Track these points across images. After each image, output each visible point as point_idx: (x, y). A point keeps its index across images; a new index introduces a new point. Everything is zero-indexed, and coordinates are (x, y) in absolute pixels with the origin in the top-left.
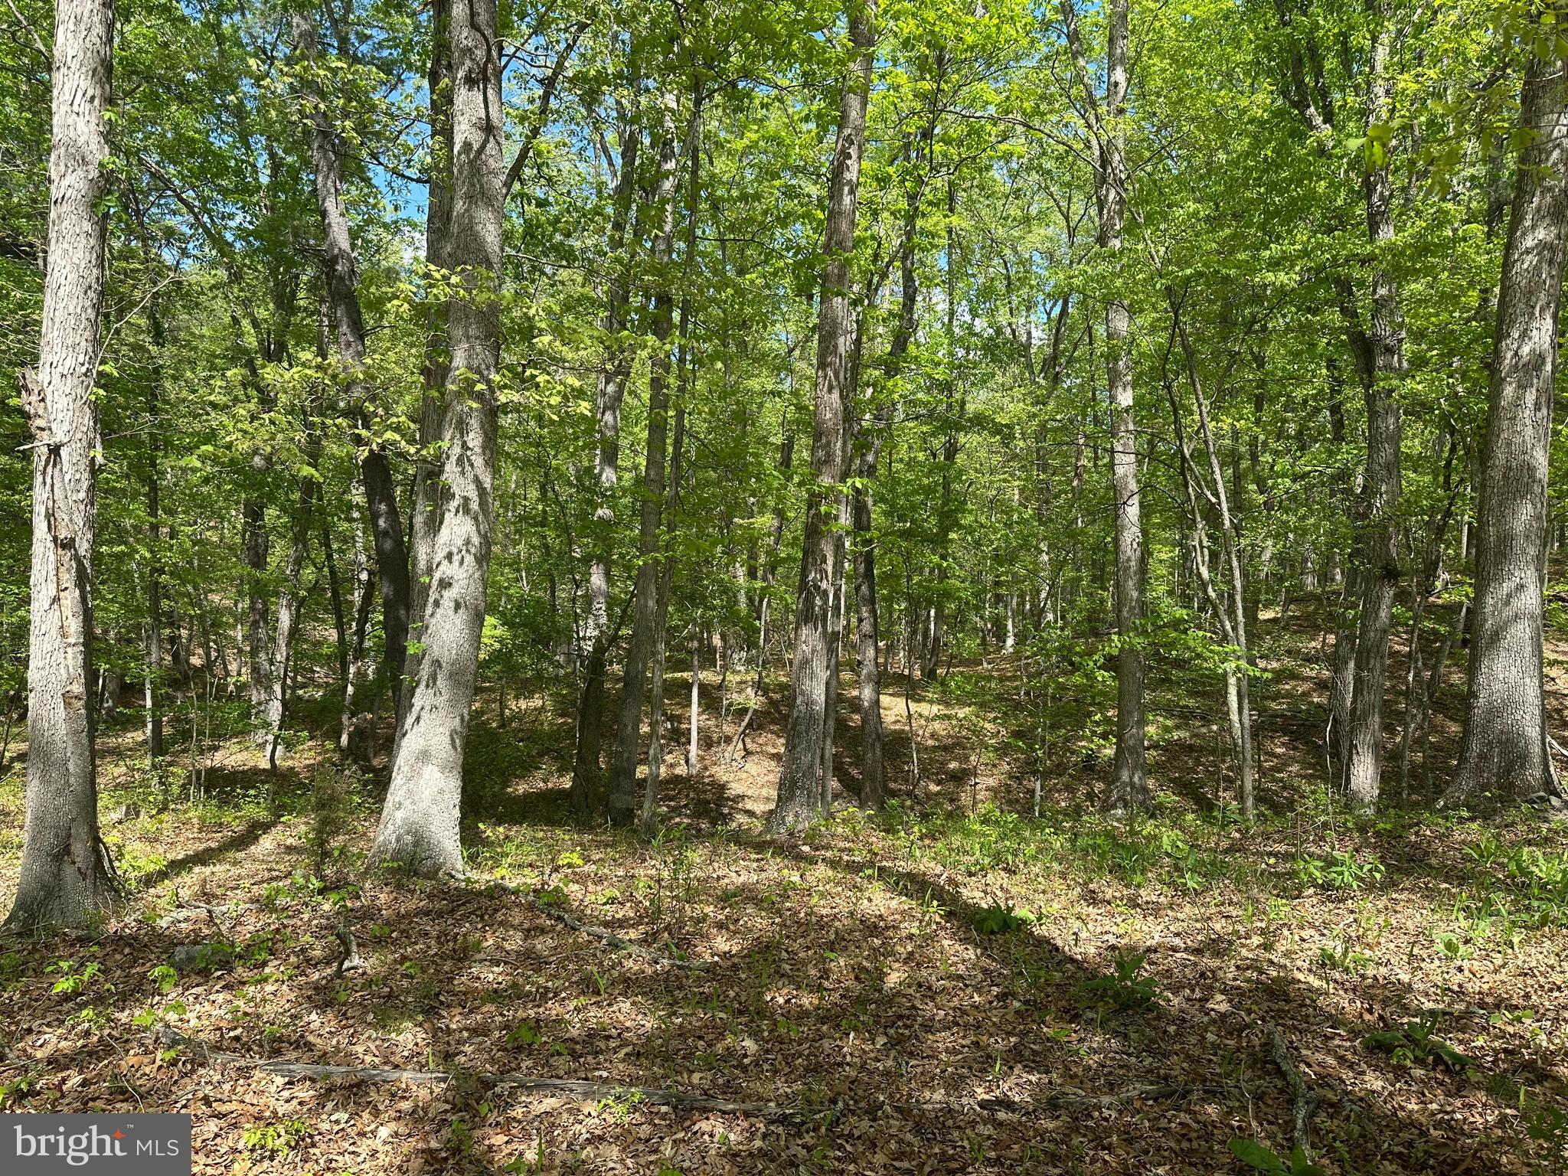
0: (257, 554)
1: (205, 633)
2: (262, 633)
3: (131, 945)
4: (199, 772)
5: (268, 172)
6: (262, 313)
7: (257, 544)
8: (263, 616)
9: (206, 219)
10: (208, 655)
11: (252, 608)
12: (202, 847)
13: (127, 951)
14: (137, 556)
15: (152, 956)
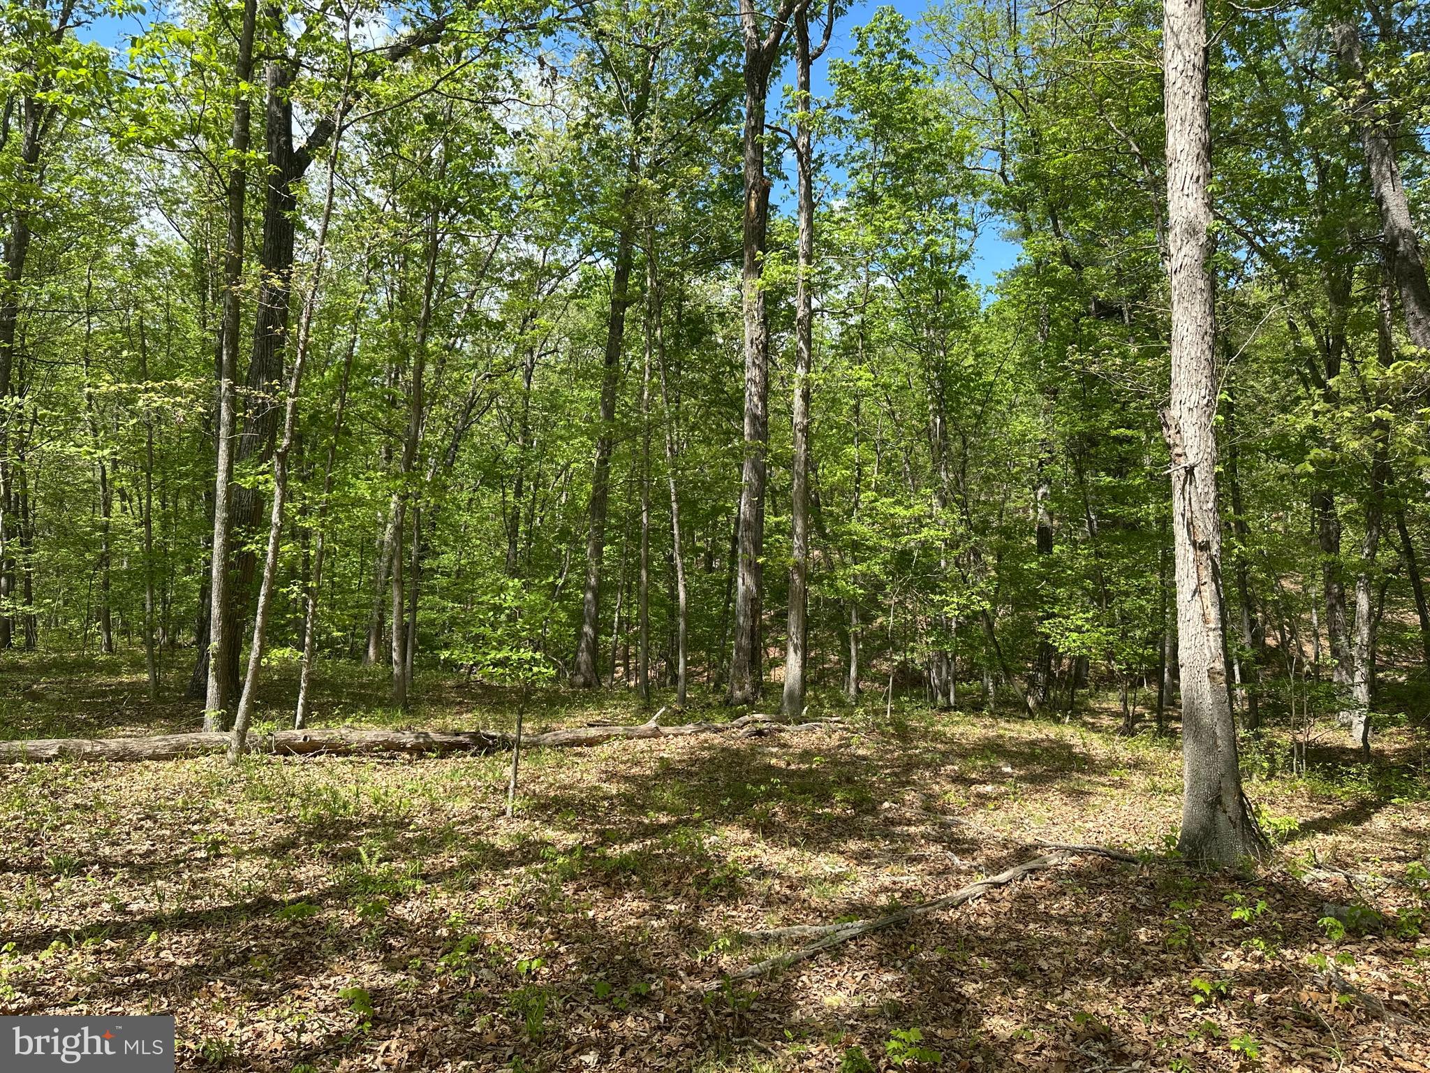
0: (1329, 541)
1: (1280, 616)
2: (1339, 616)
3: (1281, 892)
4: (1300, 745)
5: (1316, 178)
6: (1318, 312)
7: (1329, 532)
8: (1339, 601)
9: (1258, 239)
10: (1283, 636)
11: (1328, 592)
12: (1317, 815)
13: (1278, 896)
14: (1236, 551)
15: (1302, 907)
